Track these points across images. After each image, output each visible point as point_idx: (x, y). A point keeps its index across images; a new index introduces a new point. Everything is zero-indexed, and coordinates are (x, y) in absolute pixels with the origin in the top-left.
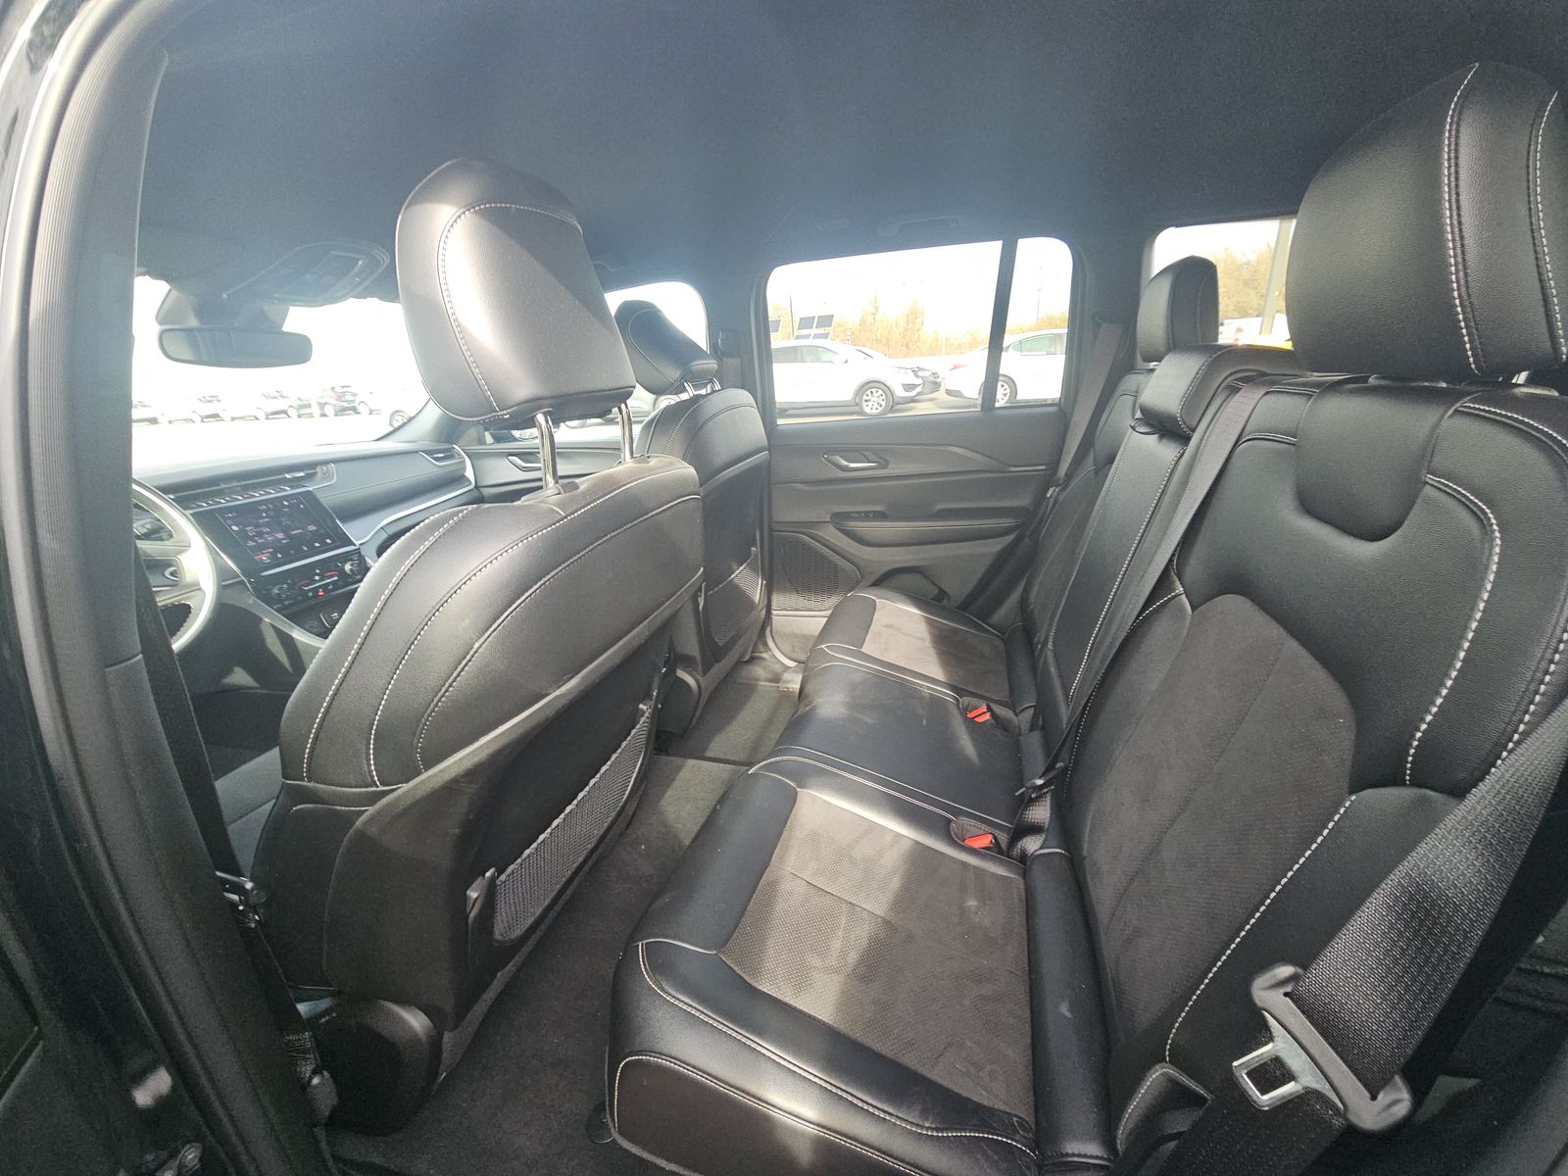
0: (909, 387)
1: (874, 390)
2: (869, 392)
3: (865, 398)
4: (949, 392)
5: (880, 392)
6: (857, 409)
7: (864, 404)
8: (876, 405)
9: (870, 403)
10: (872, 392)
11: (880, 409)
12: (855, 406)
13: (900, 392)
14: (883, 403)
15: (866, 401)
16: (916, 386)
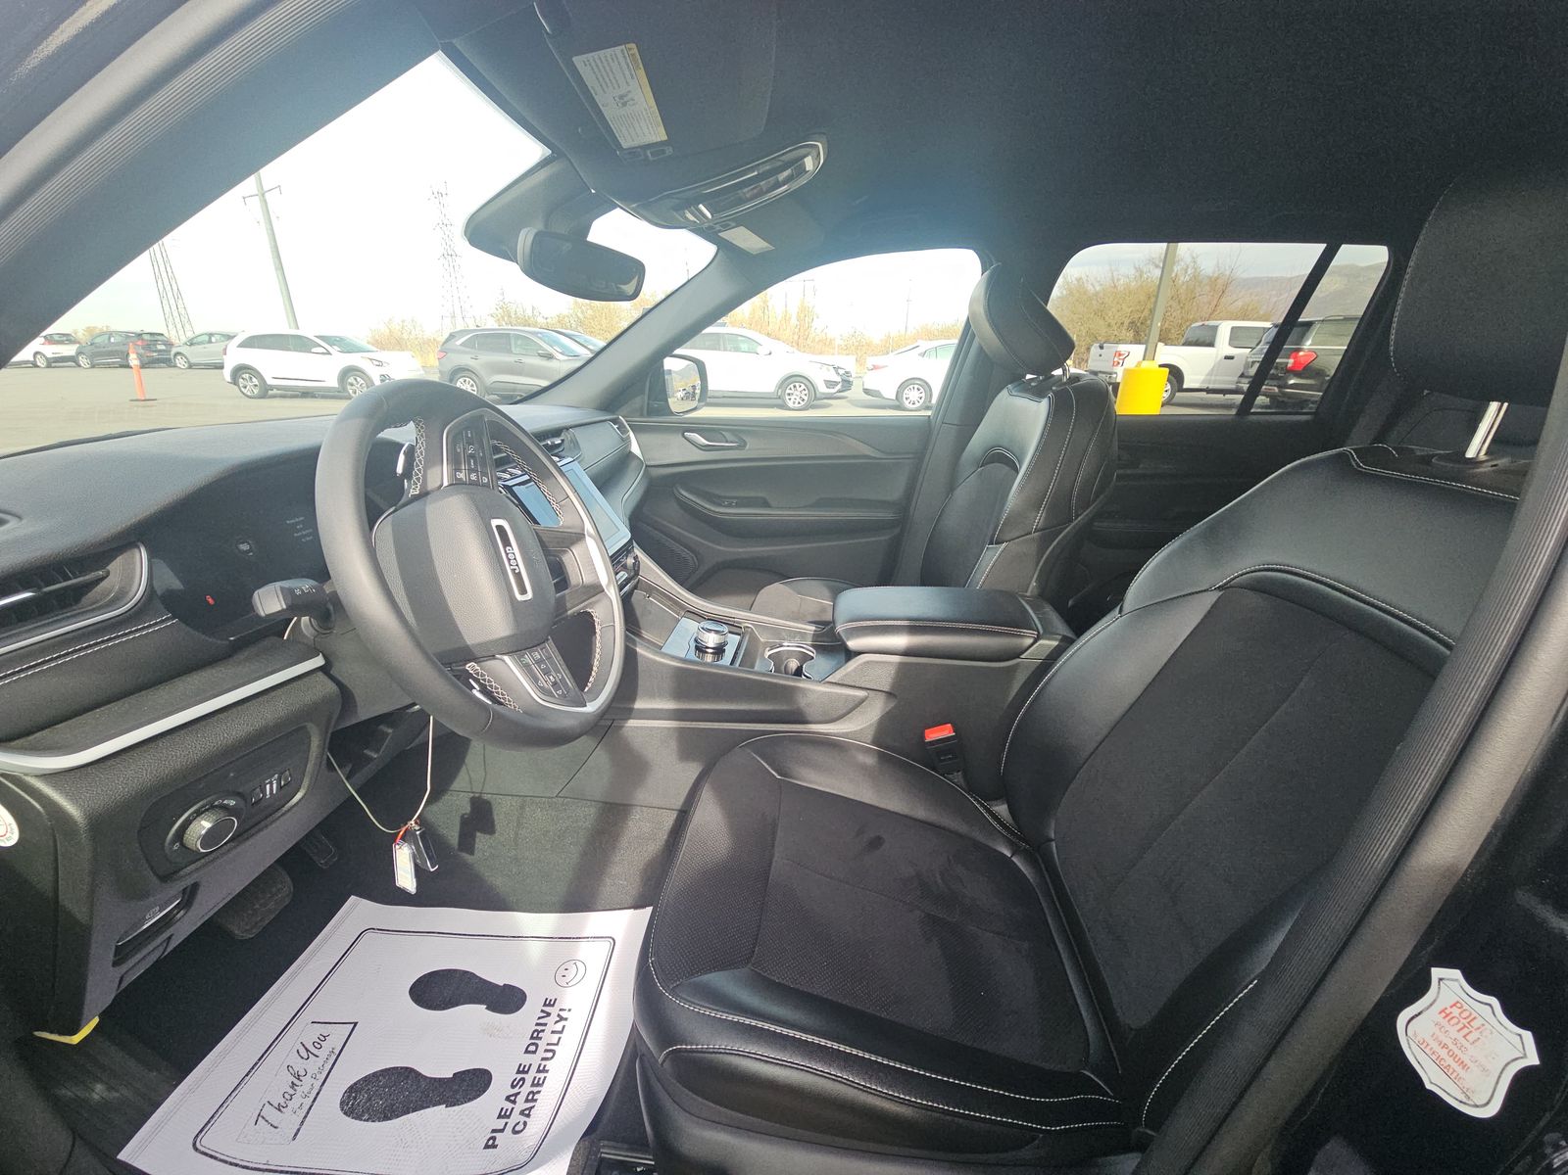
0: (830, 384)
1: (797, 384)
2: (792, 386)
3: (788, 391)
4: (867, 391)
5: (803, 387)
6: (779, 402)
7: (787, 397)
8: (798, 400)
9: (793, 397)
10: (795, 386)
11: (802, 403)
12: (777, 400)
13: (822, 389)
14: (806, 398)
15: (789, 394)
16: (836, 383)
